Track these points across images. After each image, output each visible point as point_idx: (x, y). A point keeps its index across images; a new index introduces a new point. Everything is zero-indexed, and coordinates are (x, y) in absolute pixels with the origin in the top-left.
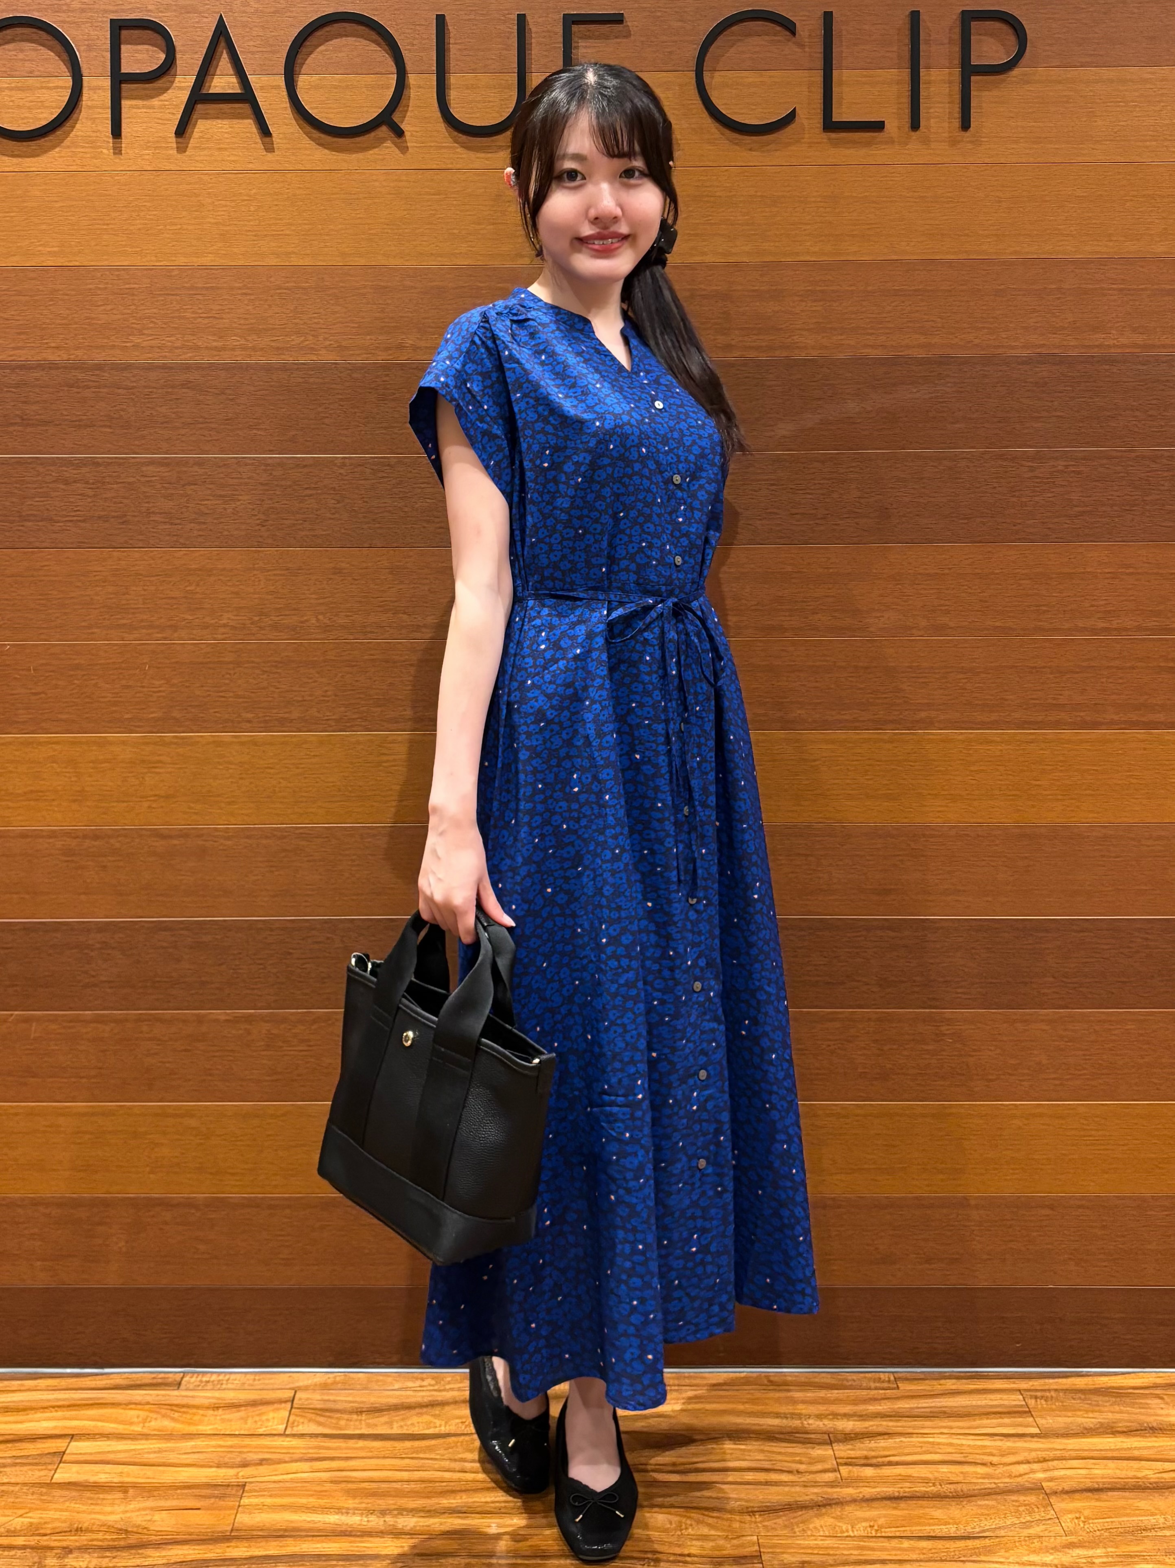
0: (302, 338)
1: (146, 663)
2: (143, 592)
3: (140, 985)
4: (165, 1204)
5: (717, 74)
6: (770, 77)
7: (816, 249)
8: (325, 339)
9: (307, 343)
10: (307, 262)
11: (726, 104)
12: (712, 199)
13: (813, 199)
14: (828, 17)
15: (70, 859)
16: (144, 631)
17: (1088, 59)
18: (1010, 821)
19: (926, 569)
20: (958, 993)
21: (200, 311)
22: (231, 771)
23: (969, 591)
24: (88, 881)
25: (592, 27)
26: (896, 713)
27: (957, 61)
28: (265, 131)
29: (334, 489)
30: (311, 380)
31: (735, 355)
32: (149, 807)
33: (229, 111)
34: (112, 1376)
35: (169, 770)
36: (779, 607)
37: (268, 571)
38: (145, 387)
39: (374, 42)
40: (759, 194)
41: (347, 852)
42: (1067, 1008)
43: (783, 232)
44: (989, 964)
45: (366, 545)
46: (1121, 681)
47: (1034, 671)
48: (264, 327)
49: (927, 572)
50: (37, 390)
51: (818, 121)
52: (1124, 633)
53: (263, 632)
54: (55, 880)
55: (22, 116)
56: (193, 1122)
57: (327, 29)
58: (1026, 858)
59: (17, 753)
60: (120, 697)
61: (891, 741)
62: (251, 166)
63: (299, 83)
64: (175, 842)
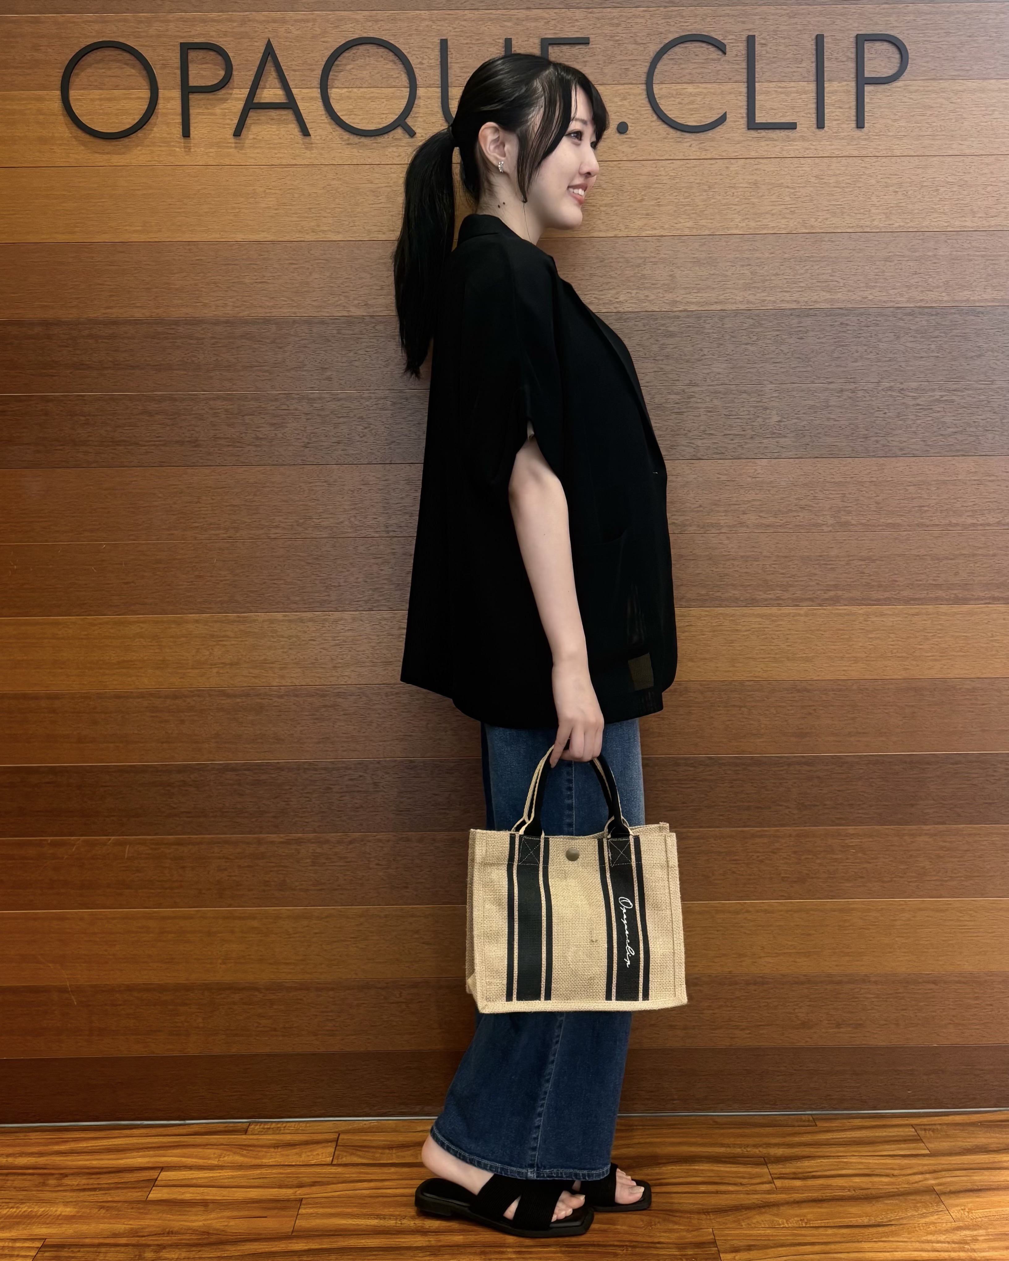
0: (337, 299)
1: (212, 558)
2: (212, 501)
3: (211, 814)
4: (233, 988)
5: (664, 86)
6: (706, 88)
7: (744, 224)
8: (354, 299)
9: (341, 302)
10: (339, 237)
11: (670, 110)
12: (660, 186)
13: (741, 185)
14: (751, 41)
15: (154, 714)
16: (213, 532)
17: (956, 73)
18: (900, 677)
19: (833, 478)
20: (859, 813)
21: (255, 278)
22: (282, 643)
23: (867, 495)
24: (170, 732)
25: (565, 48)
26: (810, 592)
27: (853, 75)
28: (305, 132)
29: (361, 418)
30: (343, 331)
31: (680, 309)
32: (217, 672)
33: (275, 117)
34: (192, 1126)
35: (233, 642)
36: (717, 509)
37: (310, 483)
38: (213, 338)
39: (393, 61)
40: (698, 181)
41: (374, 707)
42: (945, 824)
43: (717, 211)
44: (885, 790)
45: (388, 462)
46: (985, 565)
47: (918, 558)
48: (306, 290)
49: (833, 480)
50: (126, 341)
51: (743, 122)
52: (987, 528)
53: (307, 532)
54: (143, 731)
55: (111, 121)
56: (255, 923)
57: (354, 50)
58: (913, 706)
59: (112, 631)
60: (194, 585)
61: (806, 615)
62: (294, 162)
63: (332, 95)
64: (238, 700)
